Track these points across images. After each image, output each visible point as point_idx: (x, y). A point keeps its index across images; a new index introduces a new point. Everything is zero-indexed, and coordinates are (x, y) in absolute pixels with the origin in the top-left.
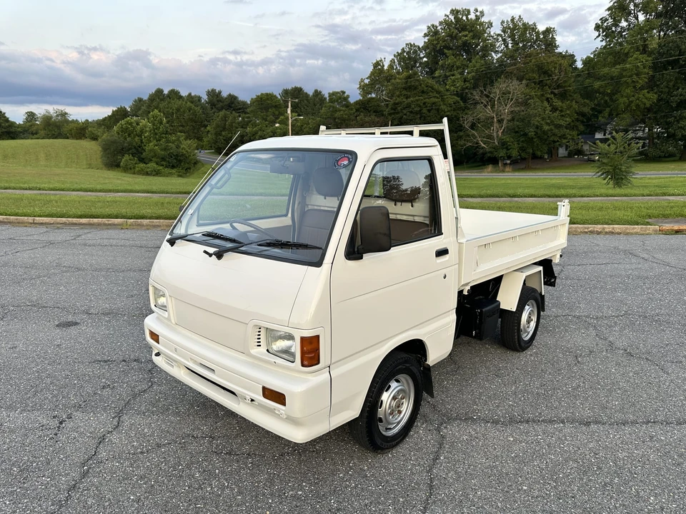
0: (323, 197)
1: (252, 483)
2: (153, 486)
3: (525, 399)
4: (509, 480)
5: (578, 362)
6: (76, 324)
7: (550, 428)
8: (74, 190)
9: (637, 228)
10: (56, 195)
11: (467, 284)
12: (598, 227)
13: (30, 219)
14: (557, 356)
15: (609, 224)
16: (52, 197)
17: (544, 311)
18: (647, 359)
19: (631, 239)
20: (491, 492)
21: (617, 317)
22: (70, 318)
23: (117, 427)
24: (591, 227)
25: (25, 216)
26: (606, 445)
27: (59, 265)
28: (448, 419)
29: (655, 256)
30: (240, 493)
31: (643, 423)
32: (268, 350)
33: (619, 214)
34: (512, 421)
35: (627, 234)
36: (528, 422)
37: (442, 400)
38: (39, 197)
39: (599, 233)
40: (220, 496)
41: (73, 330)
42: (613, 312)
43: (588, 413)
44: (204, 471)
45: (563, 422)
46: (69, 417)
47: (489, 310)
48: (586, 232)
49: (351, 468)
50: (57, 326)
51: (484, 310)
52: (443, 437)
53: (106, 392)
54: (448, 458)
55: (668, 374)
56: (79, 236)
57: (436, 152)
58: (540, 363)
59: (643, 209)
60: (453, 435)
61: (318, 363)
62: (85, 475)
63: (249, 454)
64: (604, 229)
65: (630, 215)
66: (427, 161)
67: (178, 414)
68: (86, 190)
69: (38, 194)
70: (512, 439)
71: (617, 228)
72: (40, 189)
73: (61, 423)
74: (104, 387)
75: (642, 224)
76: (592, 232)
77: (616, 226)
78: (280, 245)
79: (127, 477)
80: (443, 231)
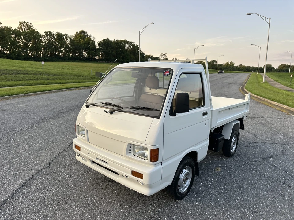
0: (149, 88)
11: (213, 128)
17: (239, 140)
32: (134, 154)
47: (220, 139)
51: (218, 139)
57: (202, 71)
61: (158, 160)
66: (199, 74)
78: (140, 108)
80: (205, 104)
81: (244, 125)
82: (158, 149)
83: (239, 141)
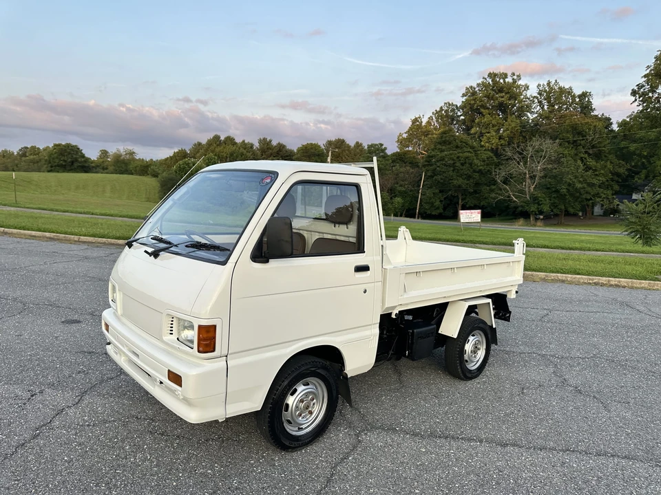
1: (171, 459)
2: (87, 451)
3: (453, 419)
4: (405, 483)
5: (523, 393)
6: (79, 322)
7: (465, 445)
8: (120, 216)
9: (645, 283)
10: (103, 219)
12: (604, 280)
13: (76, 238)
14: (503, 386)
15: (616, 277)
16: (100, 221)
18: (594, 397)
19: (634, 292)
20: (384, 491)
21: (583, 359)
22: (76, 317)
23: (77, 404)
24: (596, 279)
25: (72, 235)
26: (514, 465)
27: (85, 275)
28: (372, 427)
29: (652, 309)
30: (157, 466)
31: (561, 451)
33: (629, 268)
34: (433, 435)
35: (632, 288)
36: (446, 438)
37: (373, 411)
38: (89, 220)
39: (603, 285)
40: (139, 466)
41: (74, 327)
42: (581, 354)
43: (510, 436)
44: (135, 445)
45: (481, 441)
46: (41, 392)
47: (421, 332)
48: (590, 284)
49: (263, 457)
50: (63, 322)
51: (415, 331)
52: (359, 441)
53: (78, 377)
54: (356, 459)
55: (609, 411)
56: (112, 254)
57: (364, 180)
58: (484, 390)
59: (655, 266)
60: (370, 441)
61: (214, 351)
62: (35, 437)
63: (178, 437)
64: (609, 281)
65: (640, 270)
67: (132, 399)
68: (131, 217)
69: (88, 218)
70: (424, 450)
71: (623, 281)
72: (92, 214)
73: (32, 396)
74: (79, 372)
75: (650, 280)
76: (596, 284)
77: (623, 280)
79: (69, 442)
80: (365, 250)
81: (510, 312)
82: (214, 327)
83: (493, 347)
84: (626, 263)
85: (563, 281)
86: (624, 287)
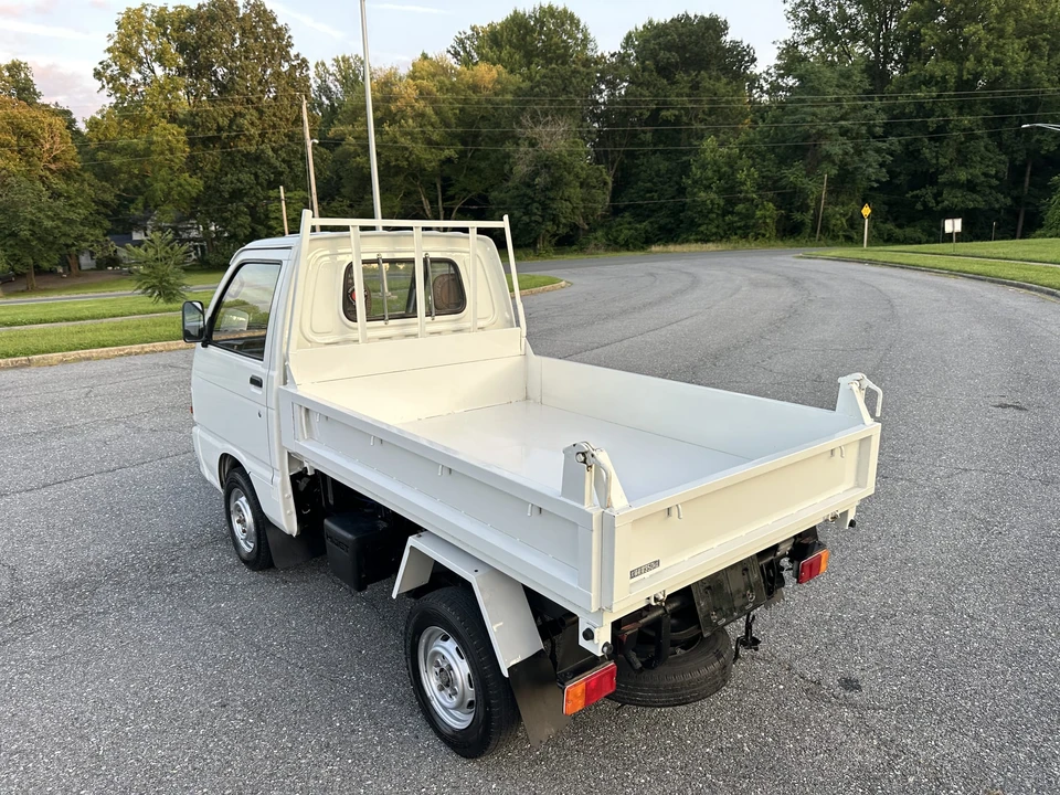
12: (136, 348)
19: (173, 354)
24: (127, 349)
39: (137, 354)
48: (122, 355)
64: (142, 348)
71: (159, 345)
76: (129, 354)
84: (155, 325)
85: (88, 359)
86: (162, 351)
